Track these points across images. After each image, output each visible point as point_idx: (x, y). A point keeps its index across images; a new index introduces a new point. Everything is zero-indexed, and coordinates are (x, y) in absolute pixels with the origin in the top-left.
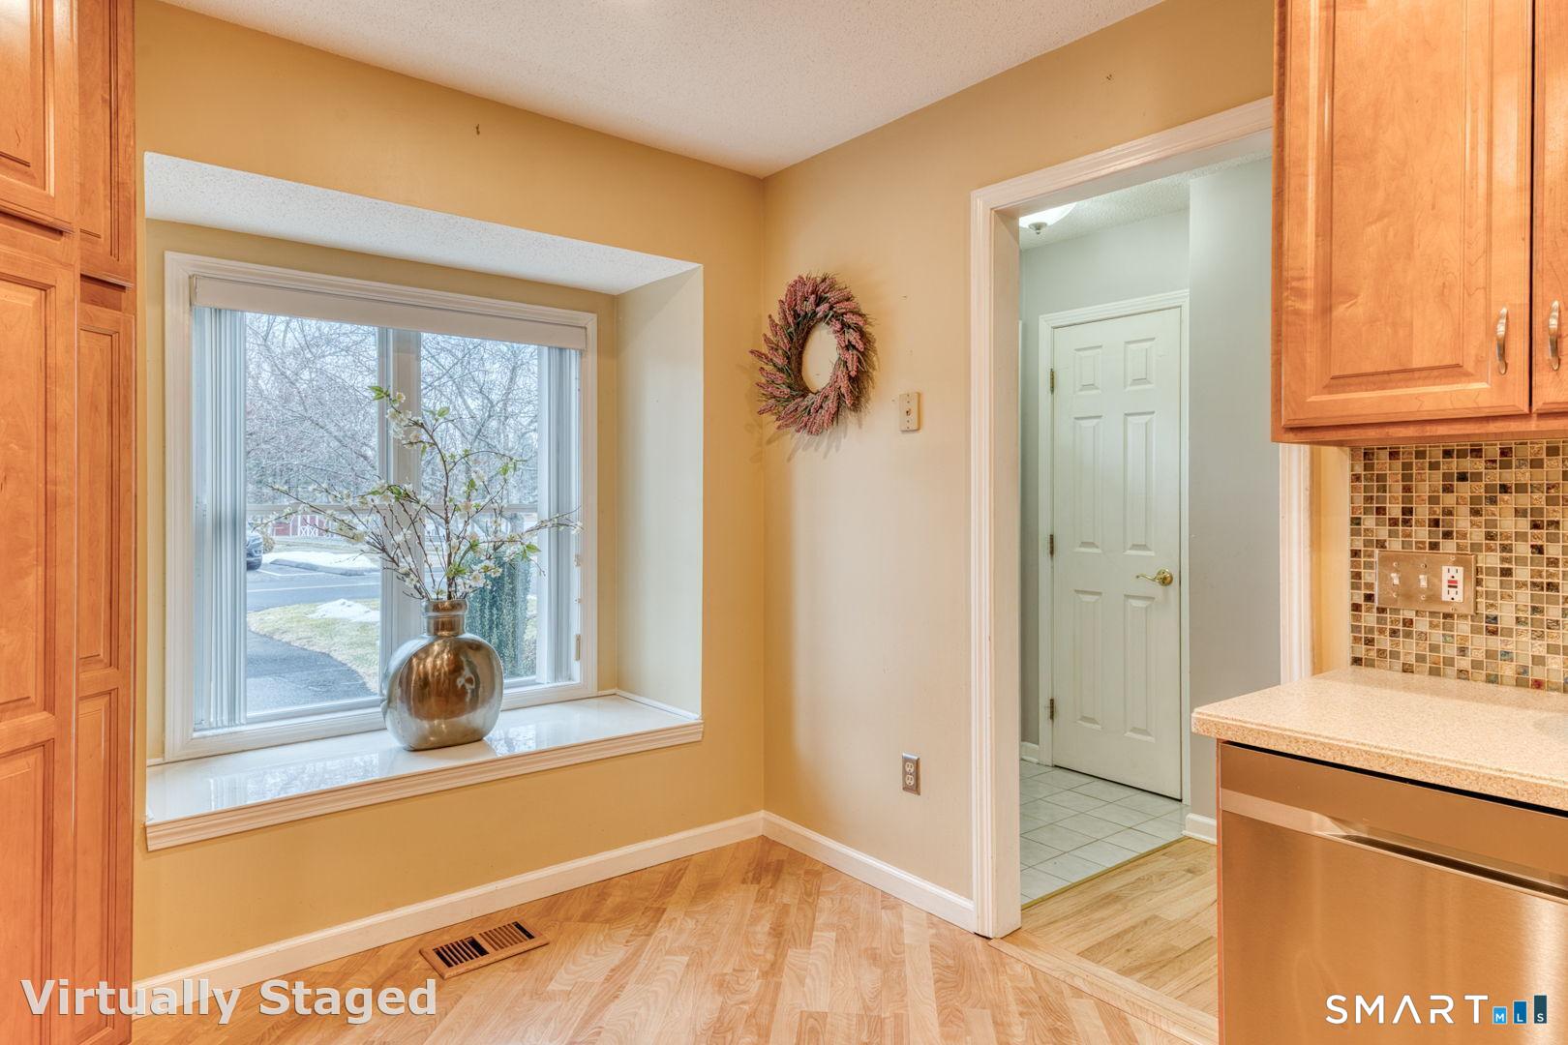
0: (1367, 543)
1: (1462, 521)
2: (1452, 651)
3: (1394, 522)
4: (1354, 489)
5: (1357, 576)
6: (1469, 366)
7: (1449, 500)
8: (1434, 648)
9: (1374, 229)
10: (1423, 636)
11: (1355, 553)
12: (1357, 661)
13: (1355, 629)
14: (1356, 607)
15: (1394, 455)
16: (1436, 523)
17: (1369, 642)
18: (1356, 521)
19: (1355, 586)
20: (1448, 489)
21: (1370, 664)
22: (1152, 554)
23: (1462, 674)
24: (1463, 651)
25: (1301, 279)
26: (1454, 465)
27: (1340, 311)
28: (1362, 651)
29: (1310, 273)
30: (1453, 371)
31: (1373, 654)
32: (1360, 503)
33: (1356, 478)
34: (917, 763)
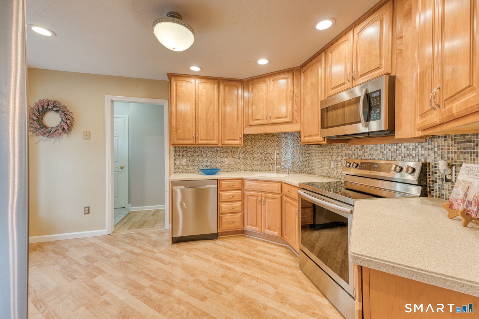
0: (176, 158)
1: (185, 155)
2: (184, 170)
3: (178, 155)
4: (174, 151)
5: (174, 162)
6: (191, 139)
7: (184, 153)
8: (183, 170)
9: (182, 123)
10: (181, 168)
11: (174, 159)
12: (174, 173)
13: (174, 169)
14: (174, 166)
15: (178, 147)
16: (183, 155)
17: (176, 170)
18: (174, 155)
19: (174, 163)
20: (184, 152)
21: (176, 173)
22: (119, 163)
23: (185, 172)
24: (185, 170)
25: (174, 126)
26: (185, 149)
27: (178, 131)
28: (175, 171)
29: (175, 126)
30: (189, 139)
31: (176, 171)
32: (175, 153)
33: (174, 150)
34: (89, 208)
